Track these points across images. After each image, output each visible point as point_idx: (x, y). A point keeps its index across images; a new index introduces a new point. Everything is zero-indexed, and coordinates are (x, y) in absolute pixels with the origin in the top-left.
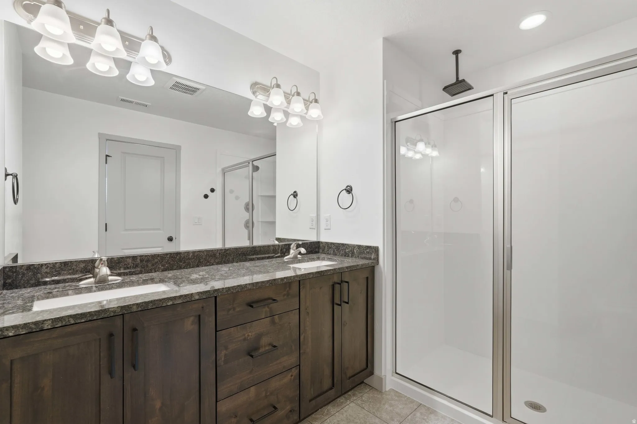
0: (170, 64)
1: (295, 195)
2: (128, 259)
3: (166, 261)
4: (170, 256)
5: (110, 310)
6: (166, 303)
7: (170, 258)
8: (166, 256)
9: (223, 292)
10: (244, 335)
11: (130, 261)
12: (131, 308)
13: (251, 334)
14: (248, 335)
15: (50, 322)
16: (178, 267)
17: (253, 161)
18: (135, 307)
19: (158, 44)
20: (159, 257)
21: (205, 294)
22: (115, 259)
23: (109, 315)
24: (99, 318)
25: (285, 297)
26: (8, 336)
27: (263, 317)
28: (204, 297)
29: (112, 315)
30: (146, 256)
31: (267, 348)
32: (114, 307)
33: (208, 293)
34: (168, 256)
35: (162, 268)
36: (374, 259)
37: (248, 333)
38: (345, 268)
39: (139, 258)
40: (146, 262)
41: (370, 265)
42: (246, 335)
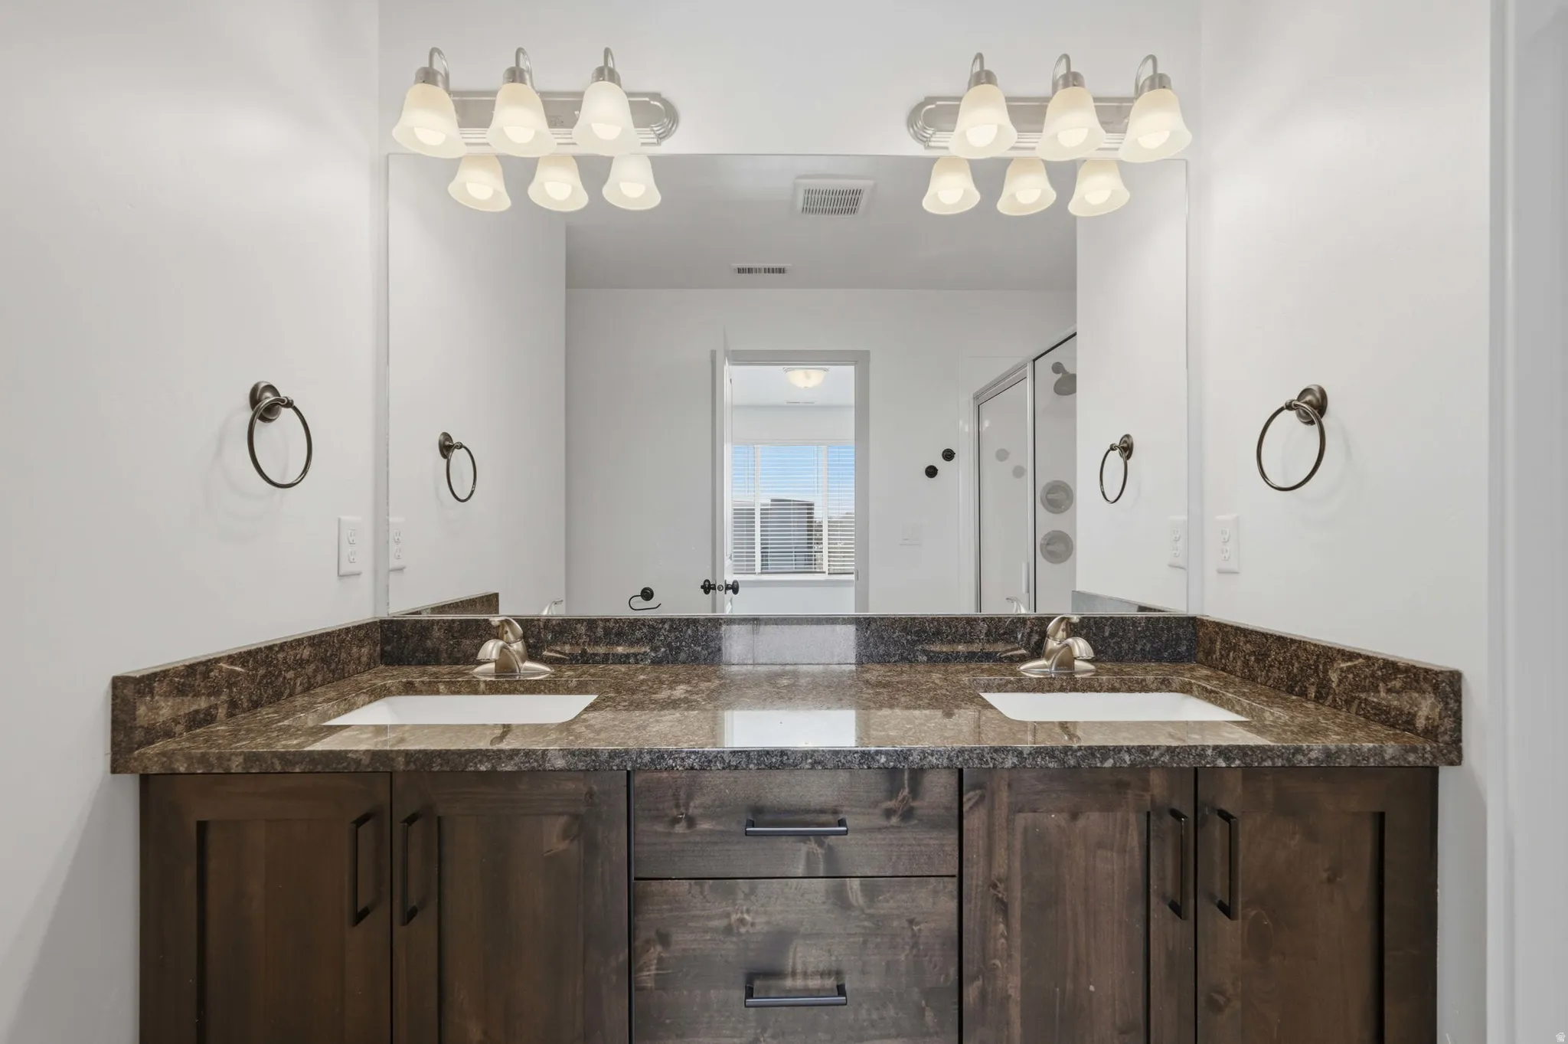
0: (676, 128)
1: (1126, 449)
2: (579, 626)
3: (662, 638)
4: (671, 626)
5: (350, 755)
6: (476, 764)
7: (669, 631)
8: (661, 626)
9: (639, 761)
10: (728, 915)
11: (582, 629)
12: (393, 760)
13: (753, 918)
14: (742, 921)
15: (241, 759)
16: (689, 656)
17: (1034, 360)
18: (401, 759)
19: (619, 85)
20: (644, 626)
21: (583, 758)
22: (554, 622)
23: (345, 768)
24: (327, 770)
25: (894, 820)
26: (177, 772)
27: (800, 872)
28: (581, 766)
29: (353, 770)
30: (616, 621)
31: (814, 983)
32: (357, 751)
33: (593, 757)
34: (667, 626)
35: (653, 654)
36: (1430, 733)
37: (742, 913)
38: (1209, 752)
39: (601, 624)
40: (616, 636)
41: (1387, 757)
42: (734, 917)
